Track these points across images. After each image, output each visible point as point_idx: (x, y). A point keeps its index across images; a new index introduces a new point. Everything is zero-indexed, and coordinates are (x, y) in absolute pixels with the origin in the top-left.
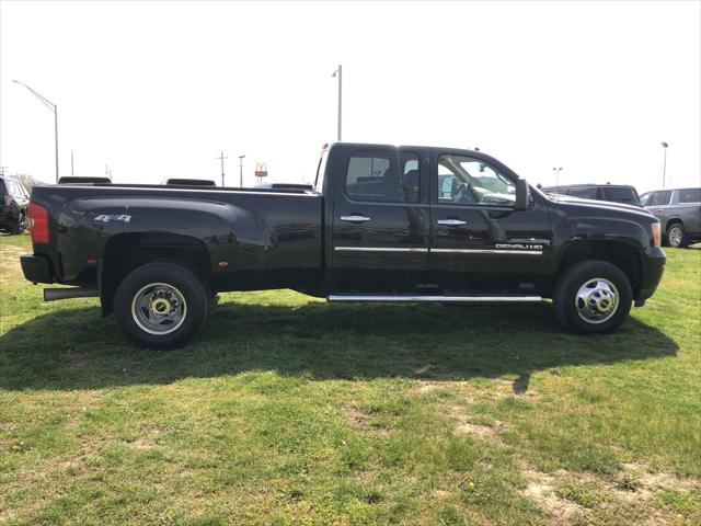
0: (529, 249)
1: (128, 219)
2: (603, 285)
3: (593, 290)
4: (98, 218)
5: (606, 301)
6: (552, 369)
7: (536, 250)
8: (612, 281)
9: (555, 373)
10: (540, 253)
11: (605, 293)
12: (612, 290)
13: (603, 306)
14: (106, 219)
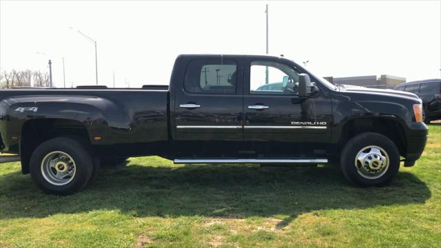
0: (316, 125)
1: (36, 109)
2: (376, 151)
3: (368, 154)
4: (18, 110)
5: (376, 163)
6: (315, 212)
7: (321, 125)
8: (383, 148)
9: (316, 214)
10: (325, 127)
11: (376, 156)
12: (383, 154)
13: (375, 166)
14: (22, 110)
